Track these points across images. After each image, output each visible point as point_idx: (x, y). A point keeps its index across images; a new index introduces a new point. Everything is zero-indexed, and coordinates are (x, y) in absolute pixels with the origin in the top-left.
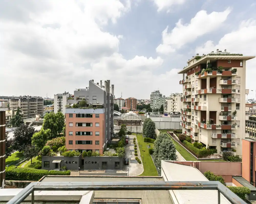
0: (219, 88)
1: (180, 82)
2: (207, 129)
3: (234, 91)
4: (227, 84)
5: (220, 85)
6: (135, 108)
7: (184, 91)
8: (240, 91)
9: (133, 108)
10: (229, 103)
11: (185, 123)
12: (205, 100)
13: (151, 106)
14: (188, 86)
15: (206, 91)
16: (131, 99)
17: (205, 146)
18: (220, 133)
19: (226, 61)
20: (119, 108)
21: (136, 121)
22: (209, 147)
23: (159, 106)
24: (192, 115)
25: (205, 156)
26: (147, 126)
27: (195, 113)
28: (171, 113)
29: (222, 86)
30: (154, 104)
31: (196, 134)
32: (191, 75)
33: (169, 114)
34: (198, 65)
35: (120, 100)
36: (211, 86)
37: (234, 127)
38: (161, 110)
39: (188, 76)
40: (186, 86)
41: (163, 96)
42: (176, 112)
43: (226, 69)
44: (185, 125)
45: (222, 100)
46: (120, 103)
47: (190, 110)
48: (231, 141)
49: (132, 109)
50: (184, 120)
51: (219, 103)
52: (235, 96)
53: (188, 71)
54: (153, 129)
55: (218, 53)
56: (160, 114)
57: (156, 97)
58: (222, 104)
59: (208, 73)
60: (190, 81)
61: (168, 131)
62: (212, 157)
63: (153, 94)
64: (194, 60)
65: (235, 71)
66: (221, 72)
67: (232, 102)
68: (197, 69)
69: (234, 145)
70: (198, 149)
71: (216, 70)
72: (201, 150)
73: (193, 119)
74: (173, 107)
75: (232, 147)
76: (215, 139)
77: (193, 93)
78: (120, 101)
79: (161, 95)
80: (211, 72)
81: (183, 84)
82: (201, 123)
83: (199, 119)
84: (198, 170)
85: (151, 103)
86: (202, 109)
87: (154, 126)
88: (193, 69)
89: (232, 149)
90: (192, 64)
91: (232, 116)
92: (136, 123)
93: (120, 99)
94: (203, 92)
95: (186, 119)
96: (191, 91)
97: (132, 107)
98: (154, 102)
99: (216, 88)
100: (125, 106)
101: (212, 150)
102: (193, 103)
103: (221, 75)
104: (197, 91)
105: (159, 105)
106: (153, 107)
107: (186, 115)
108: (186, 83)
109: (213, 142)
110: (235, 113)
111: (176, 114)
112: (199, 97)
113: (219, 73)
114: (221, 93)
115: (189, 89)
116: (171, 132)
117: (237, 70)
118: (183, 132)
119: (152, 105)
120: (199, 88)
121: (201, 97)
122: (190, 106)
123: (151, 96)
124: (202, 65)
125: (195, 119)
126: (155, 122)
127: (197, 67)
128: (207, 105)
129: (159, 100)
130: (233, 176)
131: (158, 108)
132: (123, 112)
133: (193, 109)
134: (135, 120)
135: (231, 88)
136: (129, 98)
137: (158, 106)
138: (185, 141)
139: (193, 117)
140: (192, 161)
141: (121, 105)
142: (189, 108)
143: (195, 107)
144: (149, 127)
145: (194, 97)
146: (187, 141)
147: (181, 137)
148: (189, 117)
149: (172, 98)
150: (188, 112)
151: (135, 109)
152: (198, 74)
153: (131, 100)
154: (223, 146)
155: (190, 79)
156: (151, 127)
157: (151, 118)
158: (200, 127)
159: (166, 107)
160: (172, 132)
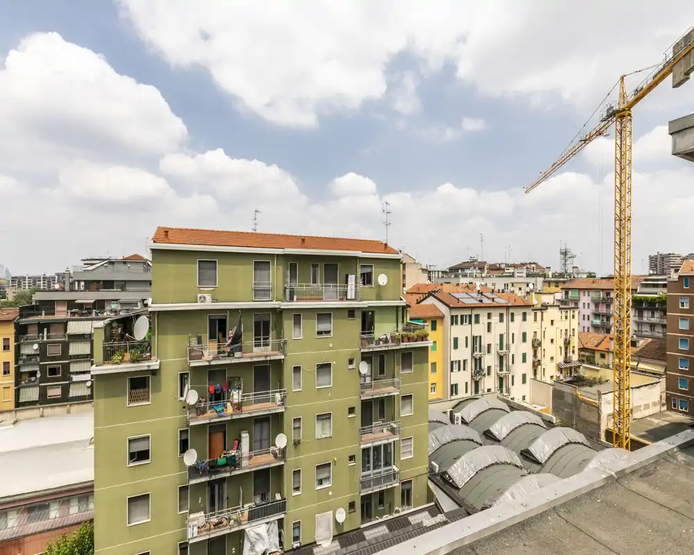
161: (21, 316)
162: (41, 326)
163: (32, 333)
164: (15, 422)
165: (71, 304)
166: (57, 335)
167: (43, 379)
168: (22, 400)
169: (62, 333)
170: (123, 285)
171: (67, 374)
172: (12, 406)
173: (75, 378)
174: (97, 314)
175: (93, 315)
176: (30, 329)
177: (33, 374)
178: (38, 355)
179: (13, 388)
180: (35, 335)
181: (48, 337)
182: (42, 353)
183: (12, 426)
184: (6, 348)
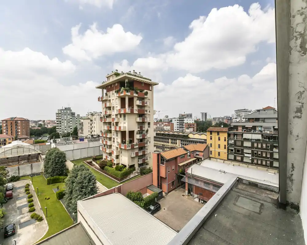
0: (135, 108)
1: (99, 99)
2: (127, 149)
3: (147, 111)
4: (141, 104)
5: (136, 105)
6: (27, 135)
7: (104, 110)
8: (150, 112)
9: (22, 134)
10: (143, 123)
11: (106, 147)
12: (125, 119)
13: (57, 130)
14: (108, 105)
15: (125, 111)
16: (15, 119)
17: (125, 166)
18: (137, 151)
19: (140, 83)
21: (29, 155)
22: (129, 167)
23: (71, 129)
24: (113, 137)
25: (126, 177)
26: (52, 159)
27: (115, 134)
28: (88, 137)
29: (138, 106)
30: (63, 127)
31: (117, 157)
32: (111, 92)
33: (86, 138)
34: (118, 82)
36: (129, 106)
37: (147, 143)
38: (75, 134)
39: (108, 93)
40: (106, 104)
41: (76, 115)
42: (95, 135)
43: (141, 91)
44: (105, 149)
45: (139, 120)
47: (110, 131)
48: (145, 156)
49: (19, 137)
50: (105, 143)
51: (135, 122)
52: (147, 116)
53: (108, 87)
54: (62, 162)
55: (135, 74)
56: (73, 140)
57: (65, 116)
58: (138, 123)
59: (127, 92)
60: (110, 99)
61: (84, 160)
62: (132, 176)
63: (61, 112)
64: (114, 76)
65: (146, 94)
66: (137, 93)
67: (145, 121)
68: (117, 86)
69: (147, 159)
70: (120, 172)
71: (133, 90)
72: (122, 172)
73: (114, 141)
74: (91, 128)
75: (146, 161)
76: (134, 157)
77: (113, 112)
79: (73, 114)
80: (130, 91)
81: (103, 101)
82: (122, 144)
83: (119, 140)
84: (120, 194)
85: (58, 125)
86: (122, 129)
87: (65, 157)
88: (113, 86)
89: (146, 163)
90: (112, 80)
91: (146, 134)
92: (28, 159)
94: (122, 112)
95: (106, 142)
96: (111, 110)
97: (19, 133)
98: (63, 124)
99: (133, 108)
101: (132, 169)
102: (113, 123)
103: (137, 95)
104: (117, 110)
105: (71, 127)
106: (60, 131)
107: (106, 137)
108: (106, 100)
109: (132, 161)
110: (147, 131)
111: (95, 138)
112: (119, 116)
113: (136, 93)
114: (137, 113)
115: (109, 108)
116: (89, 161)
117: (148, 93)
118: (104, 157)
119: (60, 127)
120: (119, 107)
121: (121, 117)
122: (111, 127)
123: (58, 115)
124: (121, 83)
125: (116, 140)
126: (65, 152)
127: (116, 85)
128: (126, 125)
129: (71, 121)
130: (147, 187)
131: (69, 131)
133: (114, 130)
134: (27, 154)
135: (144, 108)
136: (12, 118)
137: (69, 129)
138: (106, 167)
139: (114, 138)
140: (115, 187)
142: (110, 129)
143: (116, 128)
144: (55, 160)
145: (114, 117)
146: (108, 167)
147: (101, 163)
148: (110, 139)
149: (89, 118)
150: (109, 134)
151: (26, 137)
152: (117, 92)
153: (16, 121)
154: (139, 163)
155: (110, 96)
156: (58, 160)
157: (58, 147)
158: (121, 149)
159: (82, 129)
160: (91, 160)
161: (229, 131)
162: (234, 135)
163: (232, 137)
164: (233, 165)
165: (244, 127)
166: (239, 138)
167: (235, 153)
168: (229, 158)
169: (241, 137)
170: (264, 120)
171: (243, 153)
172: (226, 159)
173: (246, 155)
174: (253, 131)
175: (252, 132)
176: (231, 135)
177: (232, 150)
178: (233, 144)
179: (227, 154)
180: (233, 137)
181: (236, 138)
182: (235, 144)
183: (233, 166)
184: (225, 140)
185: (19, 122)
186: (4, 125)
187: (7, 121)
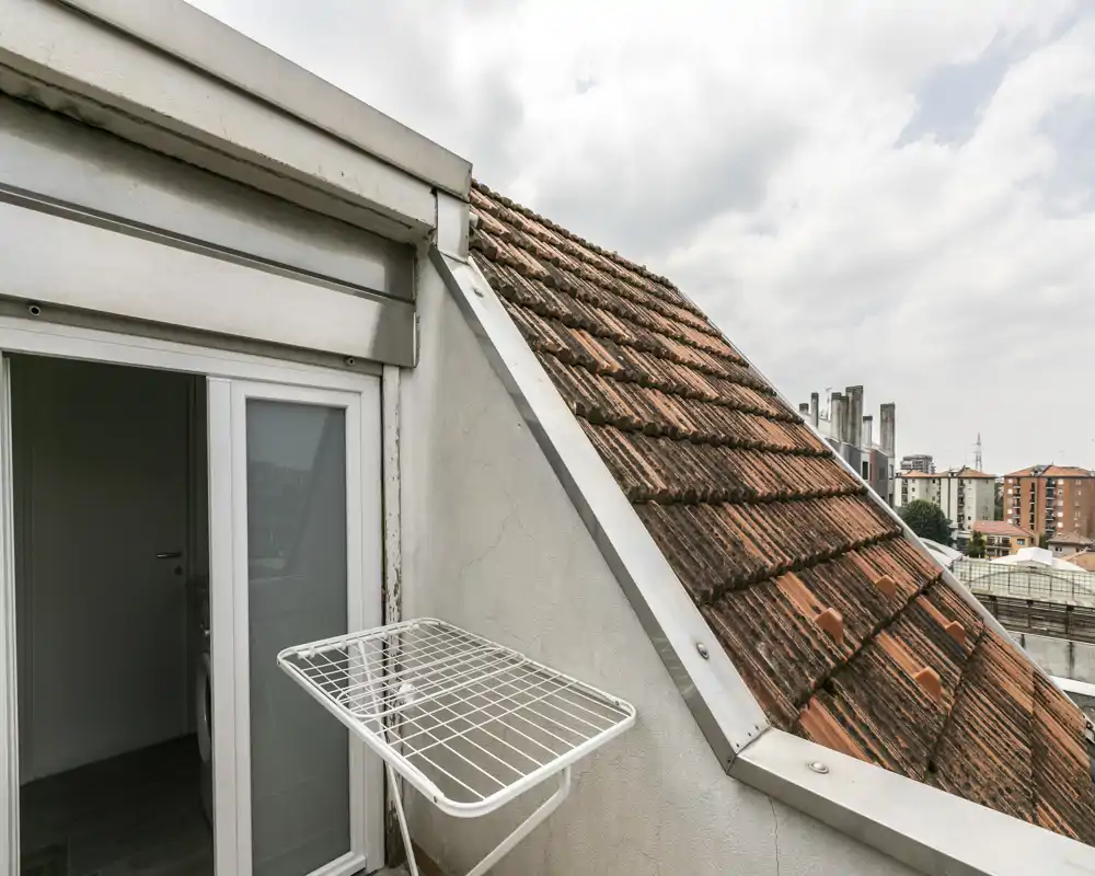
6: (1088, 535)
9: (1069, 528)
16: (1048, 474)
20: (955, 524)
21: (1070, 608)
35: (965, 482)
46: (961, 500)
49: (1057, 538)
78: (962, 484)
92: (1066, 622)
93: (963, 475)
97: (1060, 525)
100: (999, 516)
132: (977, 548)
134: (1063, 601)
136: (1037, 472)
141: (971, 510)
151: (1073, 538)
153: (1050, 479)
185: (1061, 482)
186: (1010, 491)
187: (1019, 478)
